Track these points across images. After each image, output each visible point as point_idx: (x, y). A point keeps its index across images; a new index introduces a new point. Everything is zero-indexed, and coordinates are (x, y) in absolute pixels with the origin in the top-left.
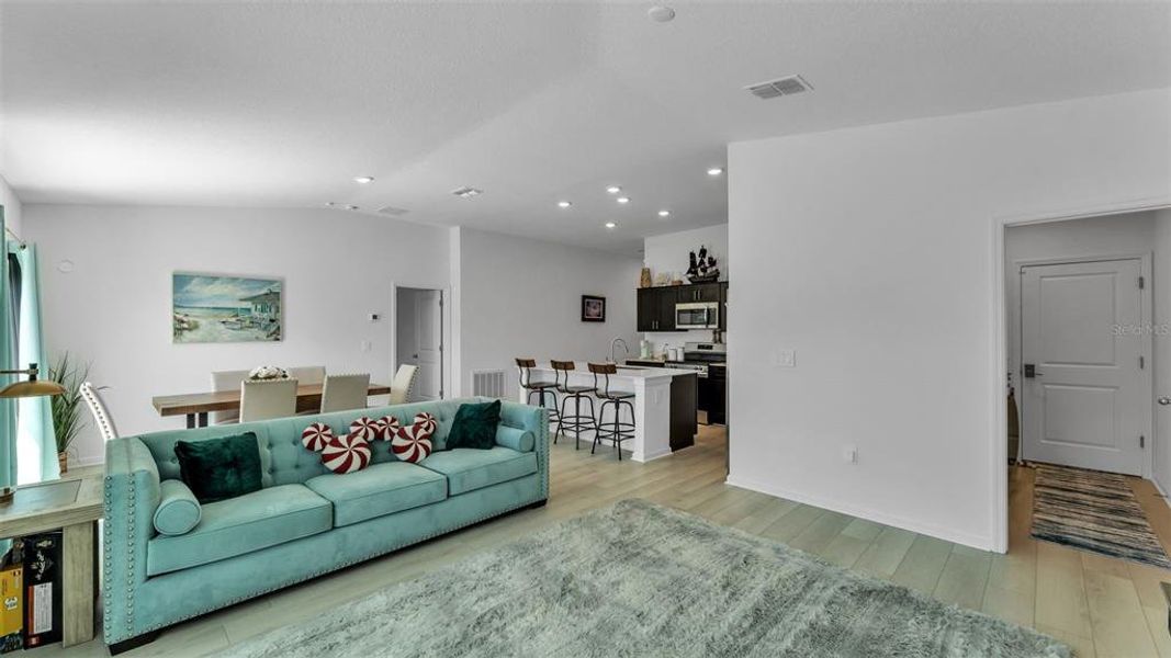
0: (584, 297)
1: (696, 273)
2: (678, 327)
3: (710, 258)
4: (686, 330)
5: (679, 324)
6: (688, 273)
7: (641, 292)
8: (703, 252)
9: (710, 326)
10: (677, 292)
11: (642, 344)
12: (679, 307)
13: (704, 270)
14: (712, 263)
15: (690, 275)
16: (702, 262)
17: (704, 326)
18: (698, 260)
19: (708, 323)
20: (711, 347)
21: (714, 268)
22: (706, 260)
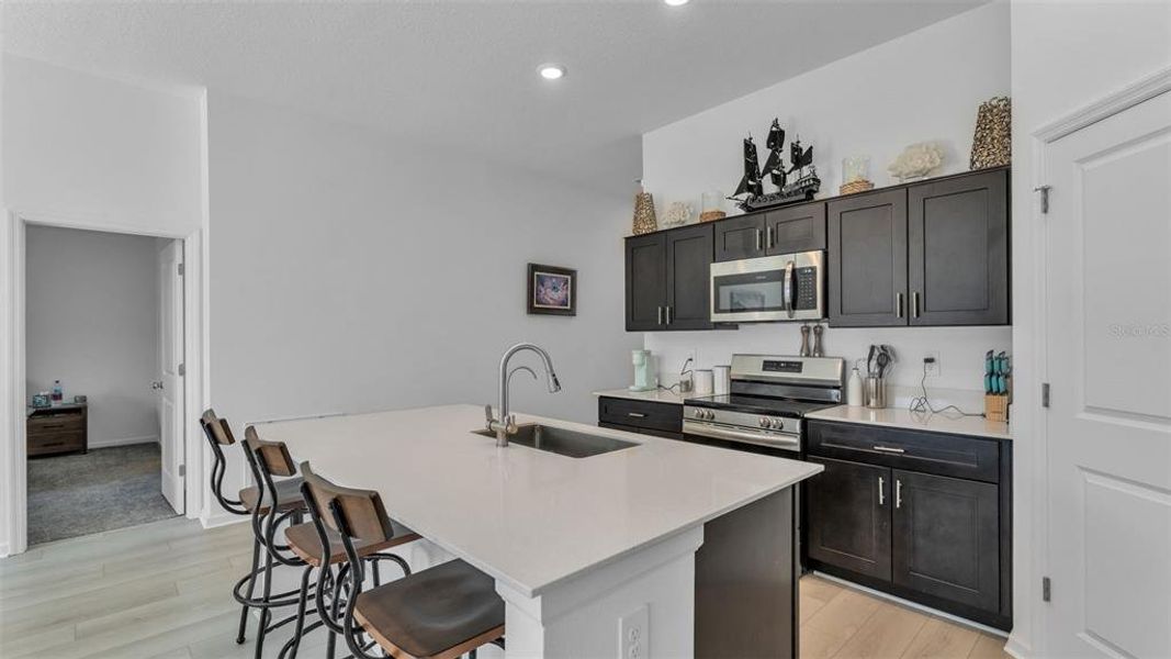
0: (533, 268)
1: (758, 190)
2: (715, 317)
3: (796, 149)
4: (734, 326)
5: (718, 310)
6: (739, 191)
7: (634, 245)
8: (776, 138)
9: (800, 314)
10: (713, 235)
11: (636, 358)
12: (718, 269)
13: (779, 180)
14: (801, 158)
15: (744, 196)
16: (774, 161)
17: (784, 315)
18: (763, 155)
19: (794, 305)
20: (797, 367)
21: (806, 170)
22: (785, 156)
